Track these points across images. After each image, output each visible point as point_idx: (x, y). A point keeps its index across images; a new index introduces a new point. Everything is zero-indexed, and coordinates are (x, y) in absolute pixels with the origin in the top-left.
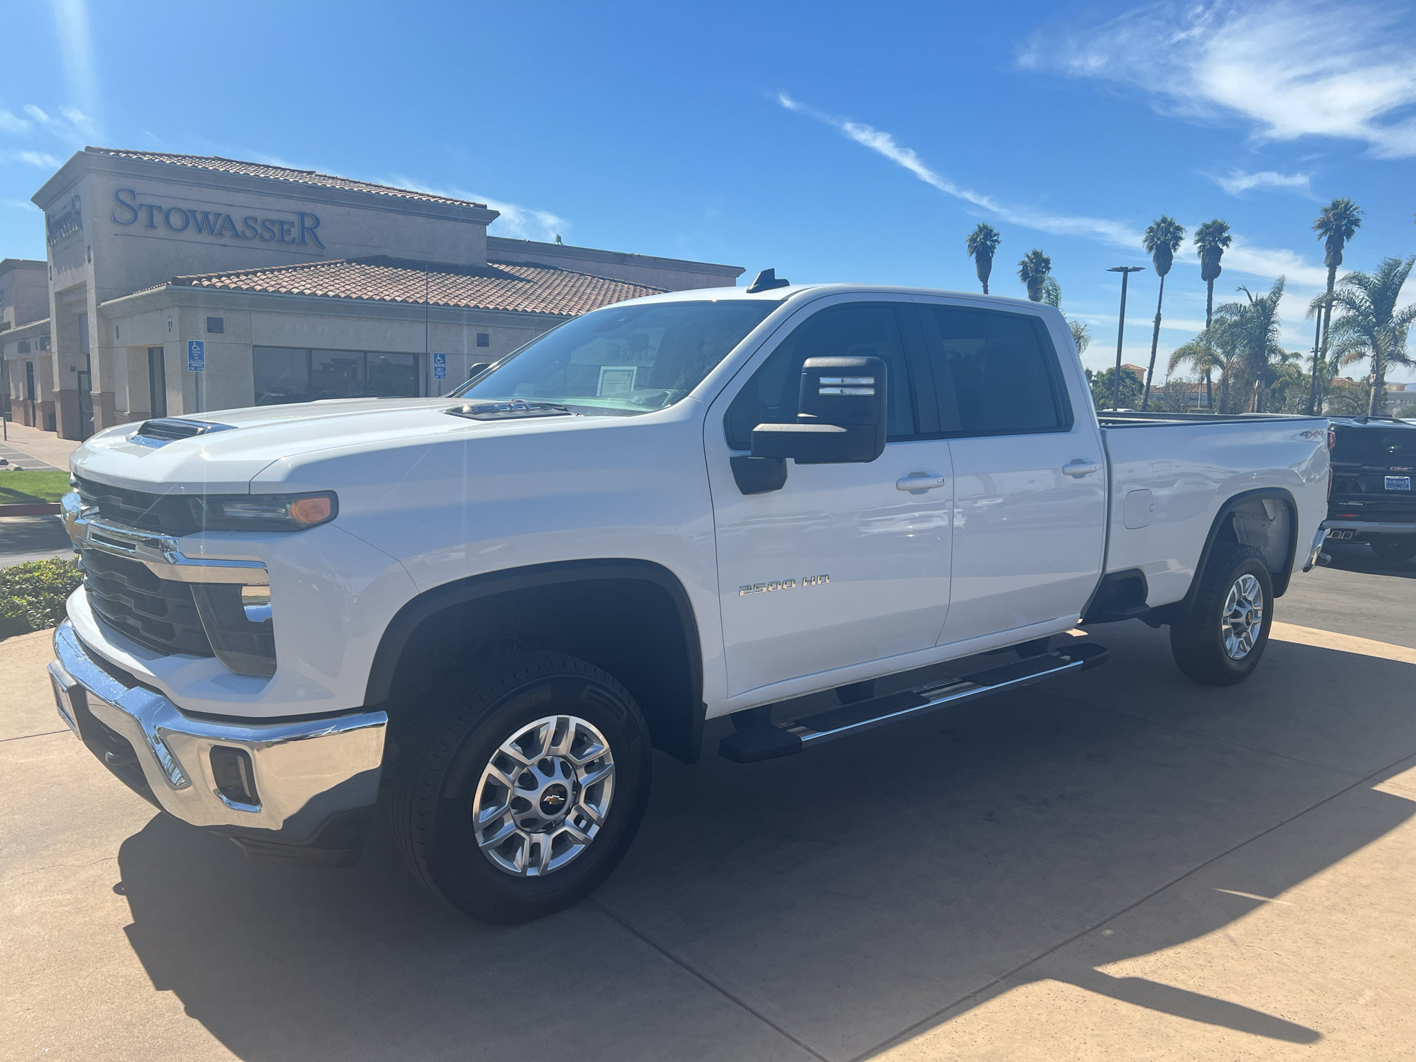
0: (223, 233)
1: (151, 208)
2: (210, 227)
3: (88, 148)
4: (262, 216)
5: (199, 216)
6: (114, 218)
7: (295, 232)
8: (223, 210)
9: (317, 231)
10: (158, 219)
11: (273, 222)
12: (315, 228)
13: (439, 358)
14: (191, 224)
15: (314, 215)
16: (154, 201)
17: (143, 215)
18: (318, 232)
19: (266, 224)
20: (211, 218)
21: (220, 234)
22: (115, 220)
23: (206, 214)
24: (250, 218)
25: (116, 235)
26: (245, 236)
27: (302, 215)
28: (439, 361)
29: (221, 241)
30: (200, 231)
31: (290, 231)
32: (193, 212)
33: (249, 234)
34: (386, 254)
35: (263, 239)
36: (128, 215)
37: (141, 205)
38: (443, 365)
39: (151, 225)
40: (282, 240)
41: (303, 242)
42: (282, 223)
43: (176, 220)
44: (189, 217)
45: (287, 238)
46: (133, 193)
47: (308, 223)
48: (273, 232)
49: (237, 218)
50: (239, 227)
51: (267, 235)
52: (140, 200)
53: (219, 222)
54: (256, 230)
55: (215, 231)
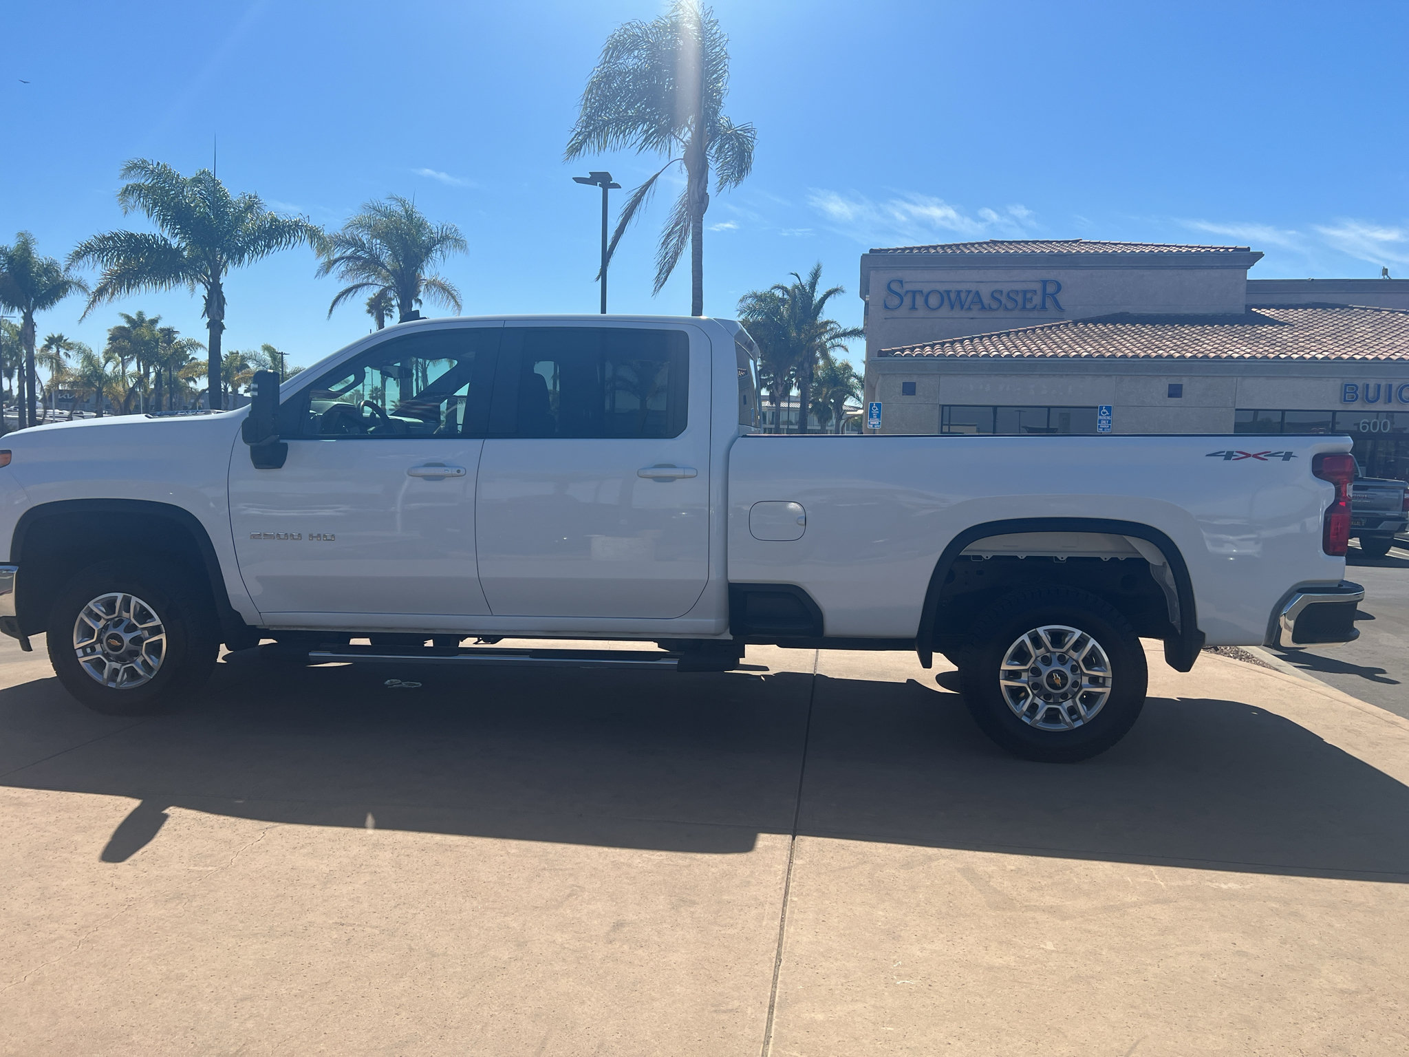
0: (972, 307)
1: (914, 293)
2: (961, 302)
3: (872, 251)
4: (1006, 288)
5: (953, 296)
6: (885, 305)
7: (1037, 300)
8: (973, 287)
9: (1058, 297)
10: (920, 301)
11: (1017, 292)
12: (1058, 292)
13: (1104, 410)
14: (946, 302)
15: (1056, 281)
16: (917, 287)
17: (907, 300)
18: (1060, 297)
19: (1011, 295)
20: (963, 296)
21: (969, 309)
22: (886, 307)
23: (959, 292)
24: (996, 291)
25: (885, 319)
26: (990, 308)
27: (1045, 283)
28: (1104, 413)
29: (971, 314)
30: (952, 308)
31: (1031, 299)
32: (948, 292)
33: (994, 306)
34: (1127, 311)
35: (1006, 309)
36: (896, 301)
37: (907, 292)
38: (1108, 418)
39: (913, 308)
40: (1024, 308)
41: (1044, 307)
42: (1025, 292)
43: (934, 301)
44: (944, 296)
45: (1028, 306)
46: (901, 282)
47: (1050, 289)
48: (1016, 301)
49: (985, 291)
50: (986, 300)
51: (1010, 305)
52: (908, 287)
53: (969, 299)
54: (1001, 302)
55: (966, 307)
